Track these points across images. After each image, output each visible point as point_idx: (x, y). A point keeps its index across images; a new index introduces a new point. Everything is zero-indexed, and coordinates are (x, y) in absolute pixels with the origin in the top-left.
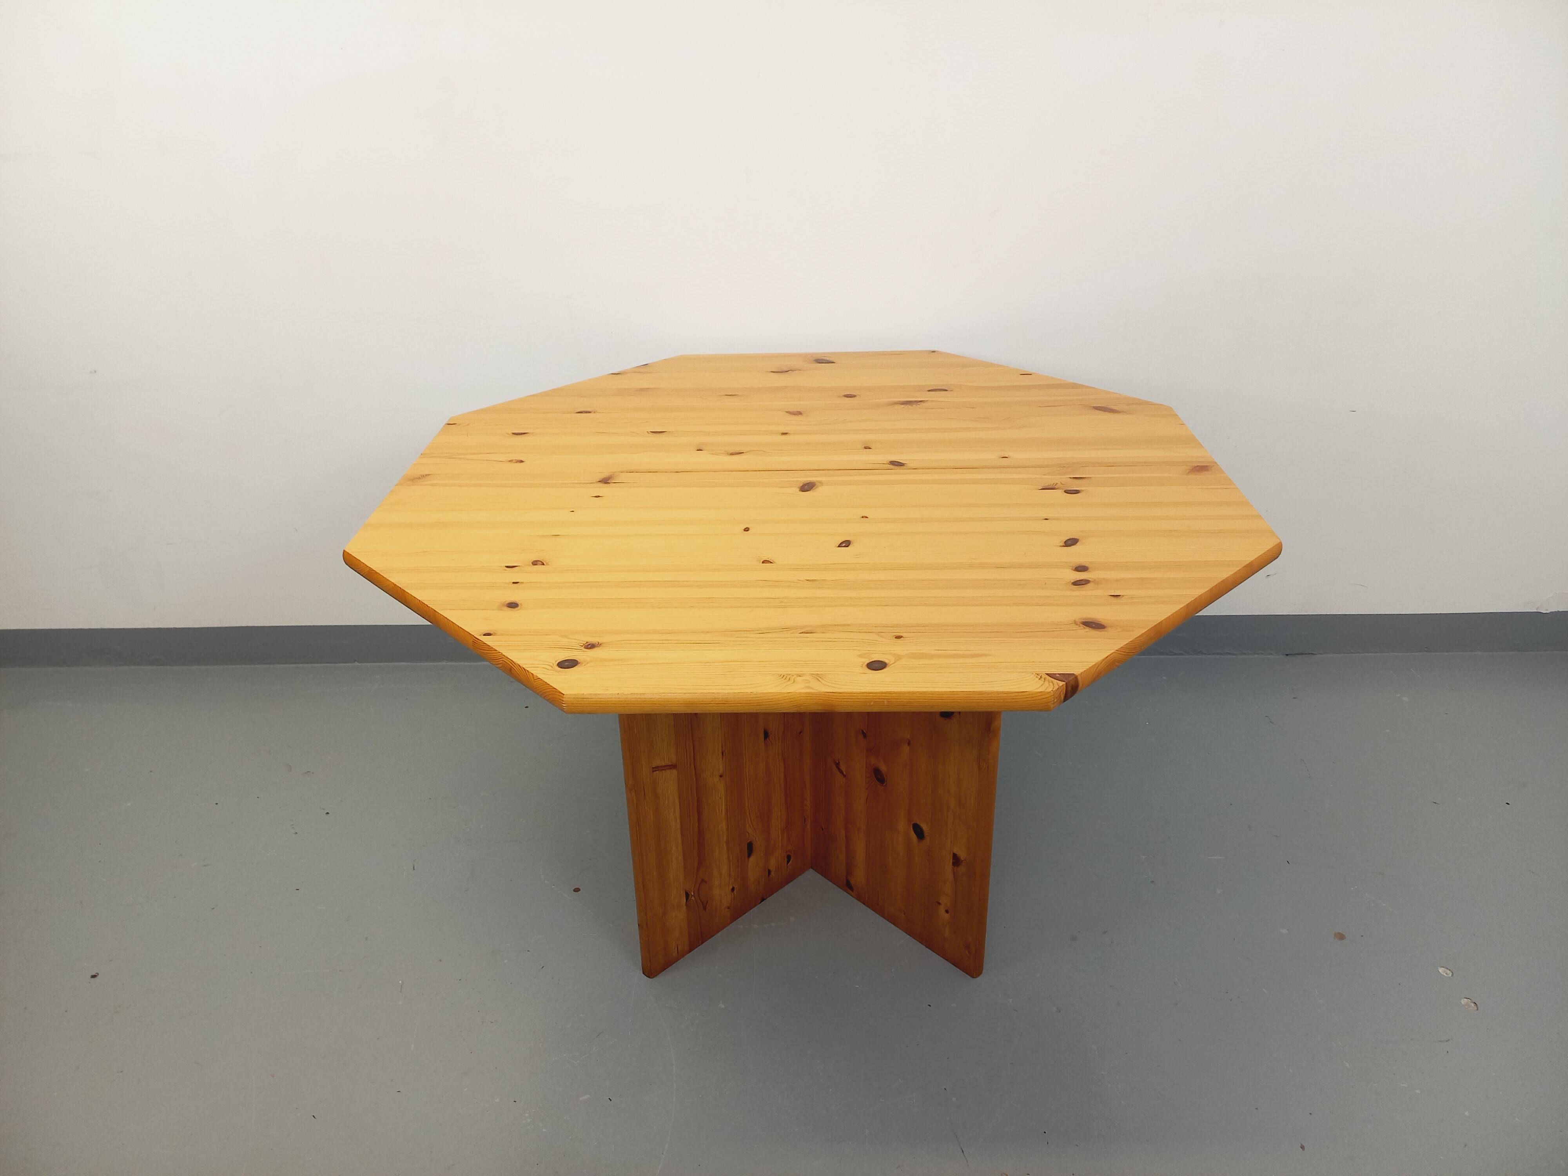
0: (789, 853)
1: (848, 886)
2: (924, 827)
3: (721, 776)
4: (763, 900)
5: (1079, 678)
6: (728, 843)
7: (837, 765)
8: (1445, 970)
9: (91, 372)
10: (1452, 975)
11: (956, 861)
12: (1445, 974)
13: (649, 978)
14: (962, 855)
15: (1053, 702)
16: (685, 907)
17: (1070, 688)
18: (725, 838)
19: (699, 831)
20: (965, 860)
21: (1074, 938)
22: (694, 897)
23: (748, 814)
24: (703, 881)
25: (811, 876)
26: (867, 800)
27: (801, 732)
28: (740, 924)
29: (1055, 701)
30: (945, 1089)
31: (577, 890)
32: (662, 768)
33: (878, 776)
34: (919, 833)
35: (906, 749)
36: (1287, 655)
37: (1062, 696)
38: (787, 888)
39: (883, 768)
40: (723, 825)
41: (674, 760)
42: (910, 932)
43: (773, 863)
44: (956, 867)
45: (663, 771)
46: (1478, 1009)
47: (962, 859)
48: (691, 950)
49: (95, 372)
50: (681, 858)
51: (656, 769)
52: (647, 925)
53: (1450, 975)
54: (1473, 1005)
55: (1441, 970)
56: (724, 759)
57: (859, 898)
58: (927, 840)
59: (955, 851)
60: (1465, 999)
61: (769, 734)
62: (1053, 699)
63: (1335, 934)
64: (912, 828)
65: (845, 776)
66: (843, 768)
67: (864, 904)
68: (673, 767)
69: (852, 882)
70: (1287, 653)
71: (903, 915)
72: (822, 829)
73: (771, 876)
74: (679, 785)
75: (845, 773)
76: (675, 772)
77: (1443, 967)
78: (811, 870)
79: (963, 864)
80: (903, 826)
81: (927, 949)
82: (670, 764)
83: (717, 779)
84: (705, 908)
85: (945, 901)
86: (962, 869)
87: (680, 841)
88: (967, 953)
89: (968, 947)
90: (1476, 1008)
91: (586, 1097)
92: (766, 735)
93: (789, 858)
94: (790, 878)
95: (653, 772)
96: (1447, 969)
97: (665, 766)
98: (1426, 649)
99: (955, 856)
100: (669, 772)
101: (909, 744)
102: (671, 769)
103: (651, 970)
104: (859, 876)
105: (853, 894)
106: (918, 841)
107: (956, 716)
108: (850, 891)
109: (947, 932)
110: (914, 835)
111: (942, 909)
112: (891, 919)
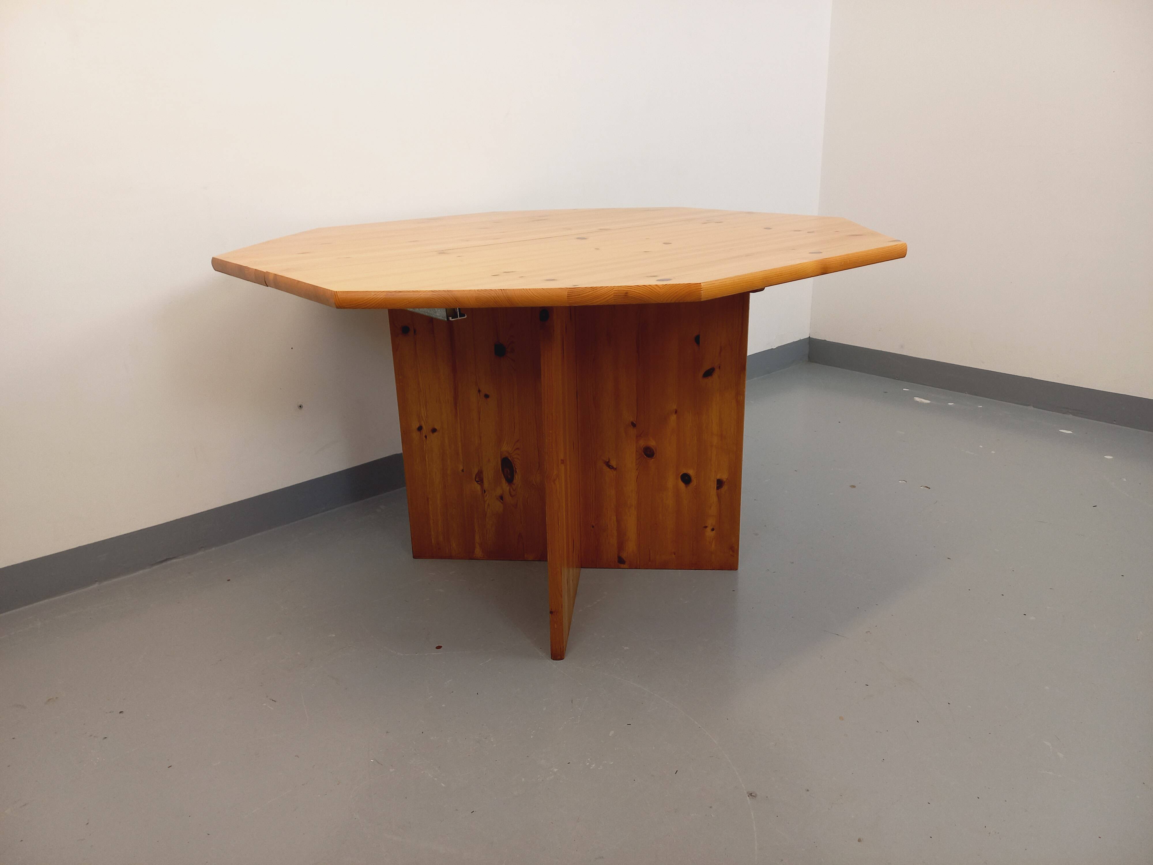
1: (621, 562)
2: (691, 472)
7: (608, 464)
10: (906, 482)
11: (720, 483)
12: (902, 482)
13: (558, 661)
14: (723, 477)
20: (727, 479)
26: (637, 478)
33: (649, 453)
34: (686, 479)
35: (674, 417)
39: (652, 443)
42: (681, 566)
44: (719, 490)
46: (930, 488)
47: (725, 480)
54: (924, 487)
57: (629, 568)
58: (694, 482)
59: (718, 478)
60: (919, 486)
63: (850, 487)
64: (680, 480)
65: (614, 469)
66: (613, 463)
67: (634, 570)
69: (624, 555)
71: (674, 556)
72: (593, 527)
75: (615, 467)
77: (898, 480)
79: (726, 483)
80: (672, 481)
81: (696, 571)
85: (711, 522)
86: (725, 488)
88: (731, 553)
99: (718, 481)
101: (676, 412)
103: (557, 656)
104: (631, 547)
105: (625, 566)
106: (686, 487)
107: (717, 371)
108: (622, 565)
109: (713, 546)
110: (682, 485)
111: (709, 529)
112: (664, 566)
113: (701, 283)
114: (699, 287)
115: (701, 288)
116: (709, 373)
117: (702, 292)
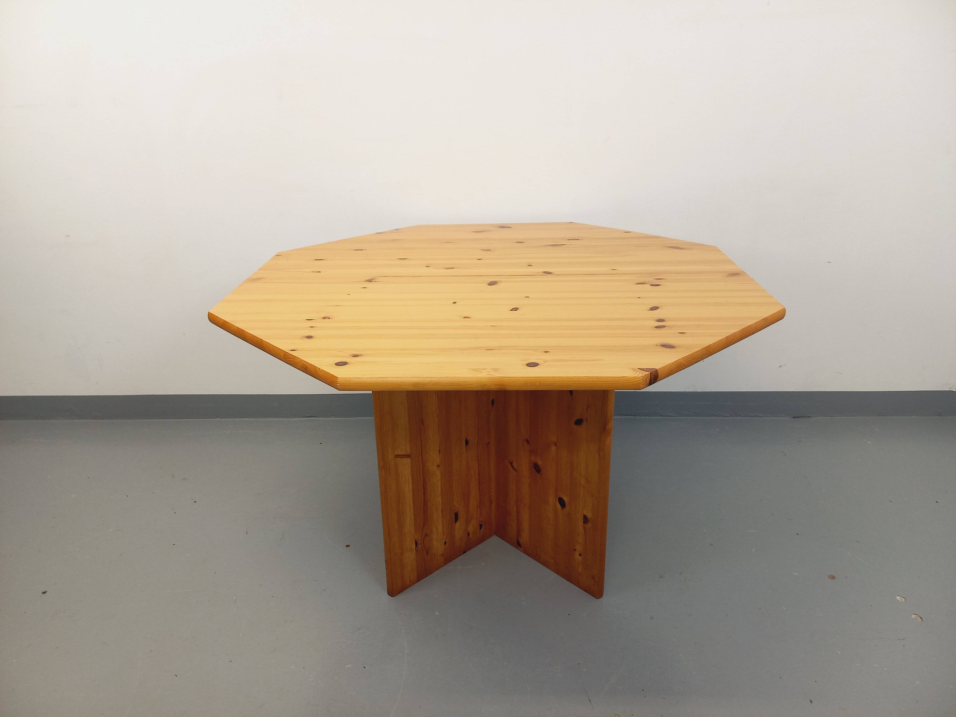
0: (481, 523)
1: (518, 545)
2: (565, 499)
3: (438, 466)
4: (464, 552)
5: (659, 371)
6: (442, 511)
7: (511, 463)
8: (901, 598)
9: (66, 236)
10: (905, 601)
11: (586, 520)
12: (900, 600)
13: (392, 597)
14: (589, 515)
15: (642, 384)
16: (415, 551)
17: (653, 377)
18: (440, 508)
19: (424, 501)
20: (591, 519)
21: (661, 577)
22: (421, 545)
23: (455, 493)
24: (426, 535)
25: (495, 539)
26: (529, 485)
27: (488, 443)
28: (450, 566)
29: (644, 383)
30: (579, 664)
31: (348, 546)
32: (402, 456)
33: (537, 468)
34: (563, 503)
35: (554, 448)
36: (794, 417)
37: (648, 380)
38: (480, 546)
39: (540, 463)
40: (439, 499)
41: (409, 452)
42: (557, 571)
43: (471, 529)
44: (585, 524)
45: (402, 458)
46: (922, 621)
47: (589, 518)
48: (418, 581)
49: (69, 236)
50: (413, 518)
51: (397, 456)
52: (390, 560)
53: (904, 601)
54: (919, 618)
55: (898, 598)
56: (440, 455)
57: (525, 552)
58: (568, 507)
59: (585, 513)
60: (914, 615)
61: (469, 442)
62: (642, 382)
63: (829, 576)
64: (558, 502)
65: (516, 470)
66: (515, 465)
67: (528, 556)
68: (408, 456)
69: (521, 541)
70: (794, 416)
71: (553, 560)
73: (469, 537)
74: (412, 468)
75: (516, 468)
76: (409, 460)
77: (899, 596)
78: (495, 536)
79: (590, 521)
80: (552, 500)
81: (568, 582)
82: (406, 454)
83: (436, 468)
84: (427, 553)
85: (579, 548)
86: (589, 525)
87: (412, 506)
88: (593, 582)
89: (593, 578)
90: (921, 620)
91: (349, 666)
92: (467, 443)
93: (481, 526)
94: (482, 540)
95: (396, 458)
96: (902, 597)
97: (403, 455)
98: (881, 414)
99: (585, 517)
100: (405, 459)
101: (555, 445)
102: (407, 457)
103: (393, 592)
104: (525, 537)
105: (521, 549)
106: (562, 509)
107: (585, 423)
108: (519, 548)
109: (580, 569)
110: (559, 506)
111: (577, 554)
112: (545, 564)
113: (338, 378)
114: (336, 380)
115: (337, 382)
116: (579, 422)
117: (338, 384)
